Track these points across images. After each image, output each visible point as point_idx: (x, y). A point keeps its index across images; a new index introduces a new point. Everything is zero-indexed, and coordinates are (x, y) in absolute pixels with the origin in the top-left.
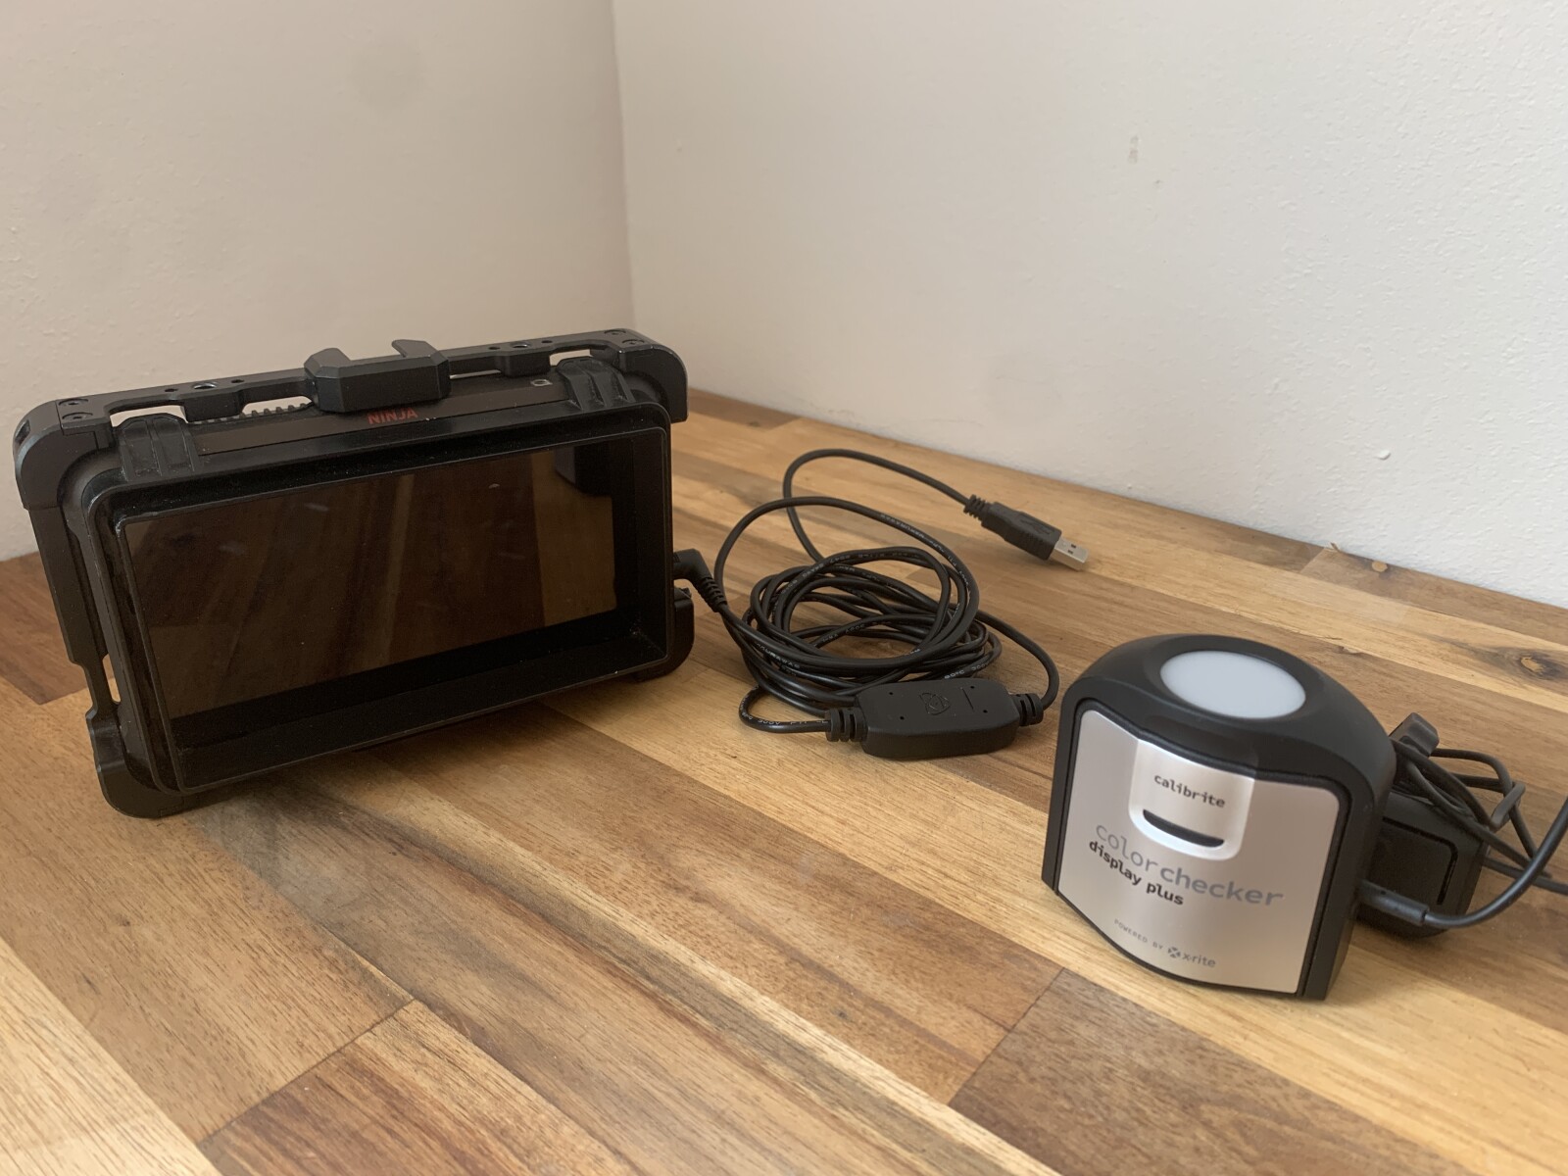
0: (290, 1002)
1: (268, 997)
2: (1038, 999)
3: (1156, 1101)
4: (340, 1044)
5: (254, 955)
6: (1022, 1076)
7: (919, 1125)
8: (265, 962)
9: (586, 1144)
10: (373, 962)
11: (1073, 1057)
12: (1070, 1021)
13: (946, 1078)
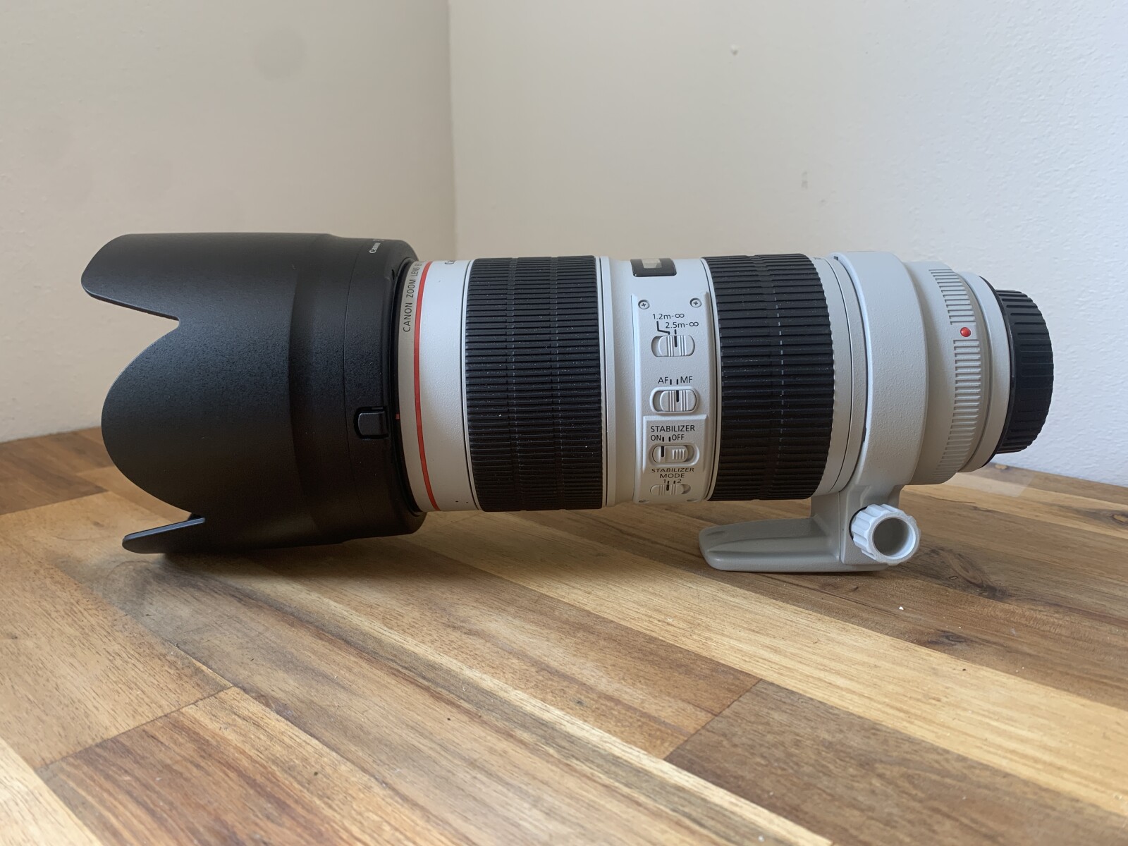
0: (133, 685)
1: (115, 682)
2: (741, 696)
3: (838, 761)
4: (168, 711)
5: (111, 658)
6: (725, 743)
7: (639, 772)
8: (118, 662)
9: (360, 778)
10: (204, 664)
11: (769, 732)
12: (766, 710)
13: (662, 743)
